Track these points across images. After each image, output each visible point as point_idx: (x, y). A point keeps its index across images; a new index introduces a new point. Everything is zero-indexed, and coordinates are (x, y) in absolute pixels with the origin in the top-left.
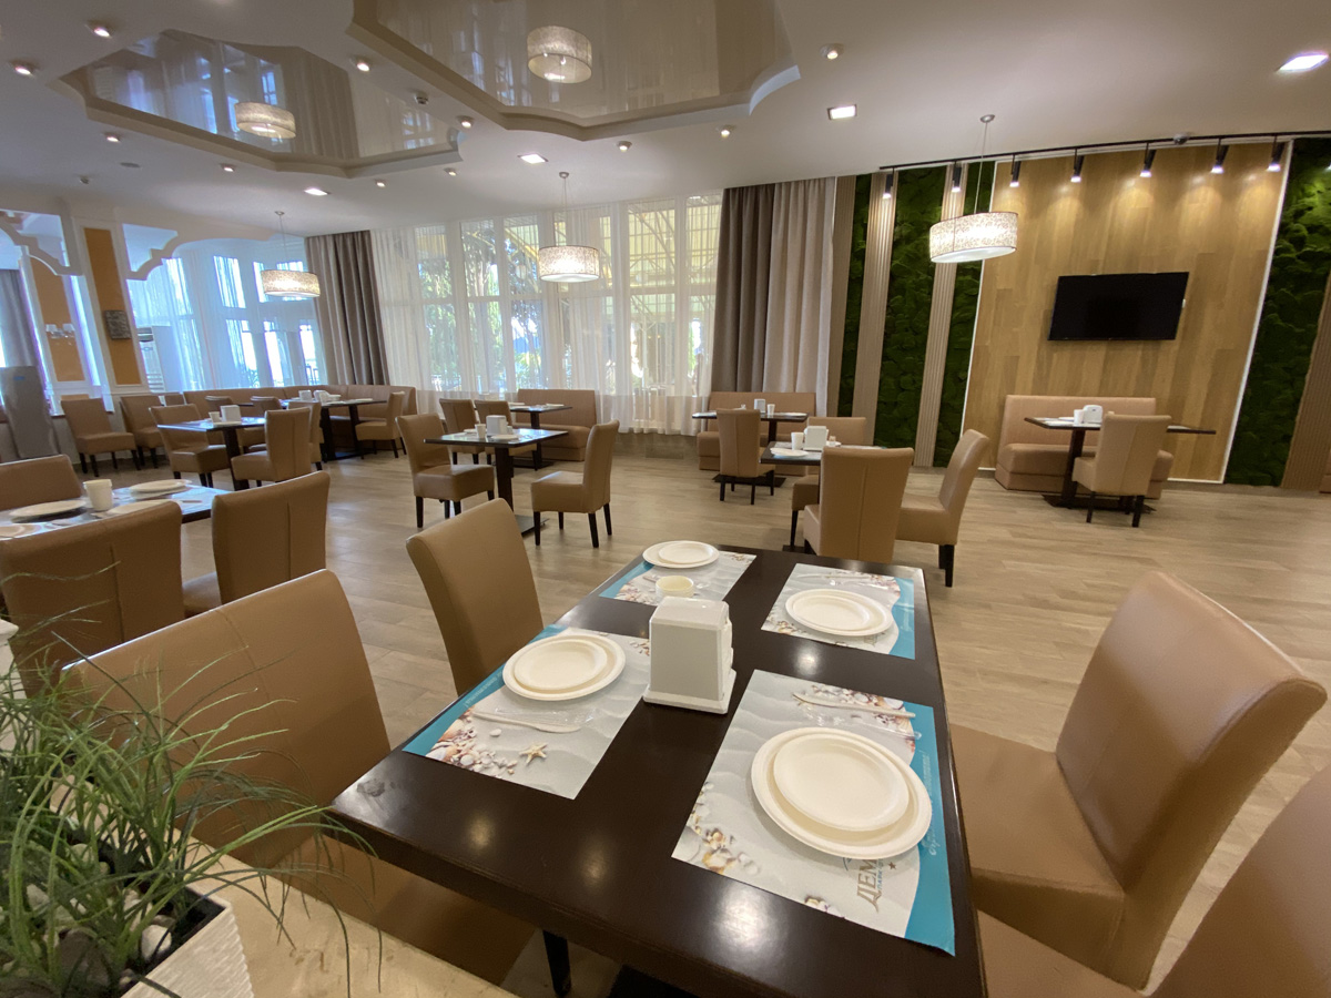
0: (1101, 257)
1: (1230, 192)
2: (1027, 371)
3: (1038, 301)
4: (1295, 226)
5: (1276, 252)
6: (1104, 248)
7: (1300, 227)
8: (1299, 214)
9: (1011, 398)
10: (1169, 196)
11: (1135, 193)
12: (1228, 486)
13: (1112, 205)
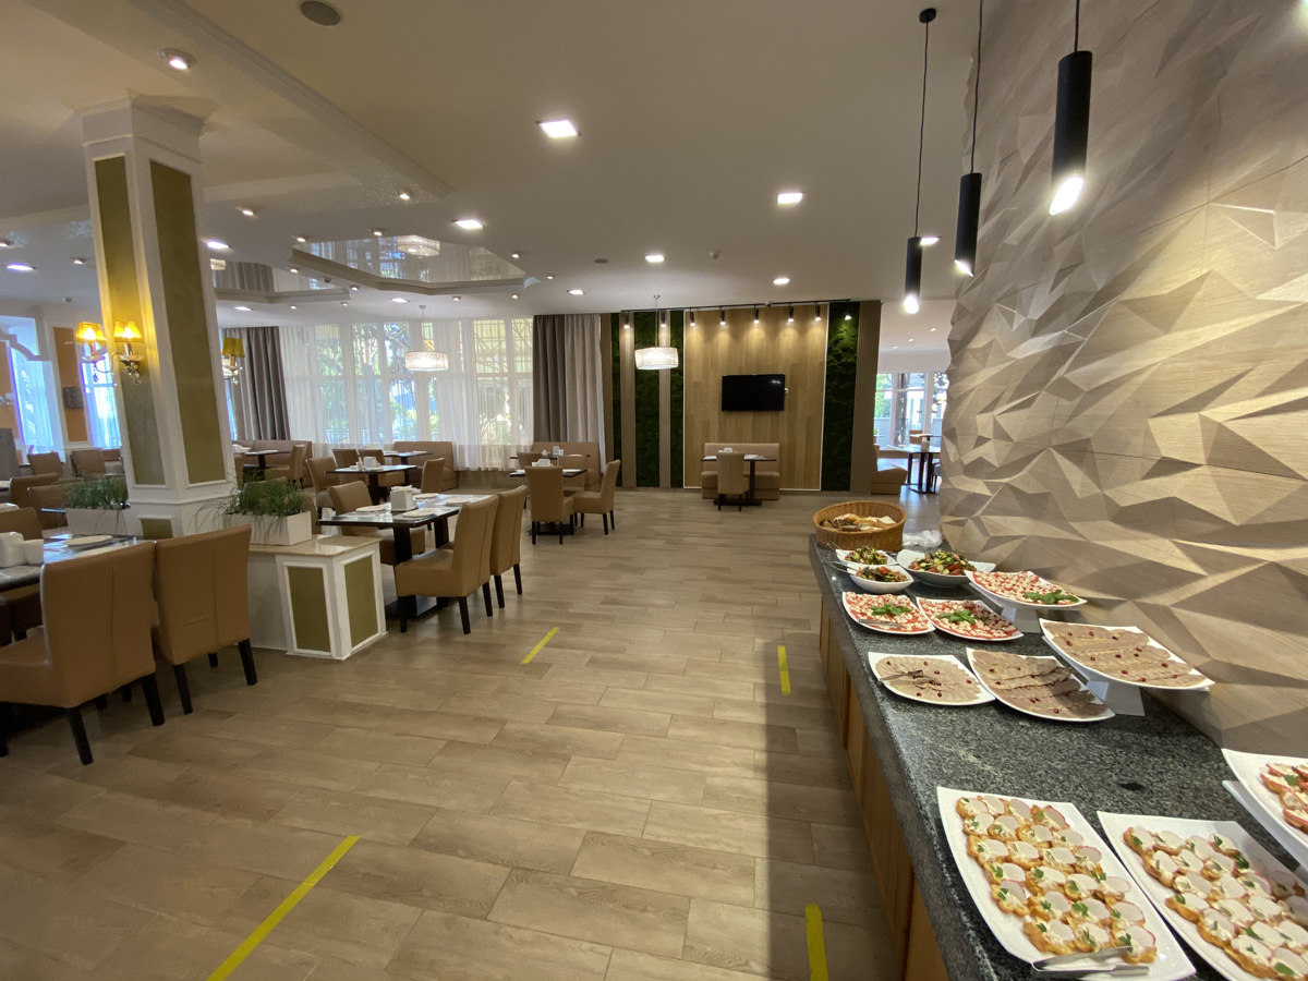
0: (744, 364)
1: (802, 330)
2: (714, 429)
3: (715, 390)
4: (836, 349)
5: (828, 363)
6: (744, 360)
7: (837, 349)
8: (836, 342)
9: (707, 444)
10: (774, 332)
11: (756, 331)
12: (825, 492)
13: (745, 337)
